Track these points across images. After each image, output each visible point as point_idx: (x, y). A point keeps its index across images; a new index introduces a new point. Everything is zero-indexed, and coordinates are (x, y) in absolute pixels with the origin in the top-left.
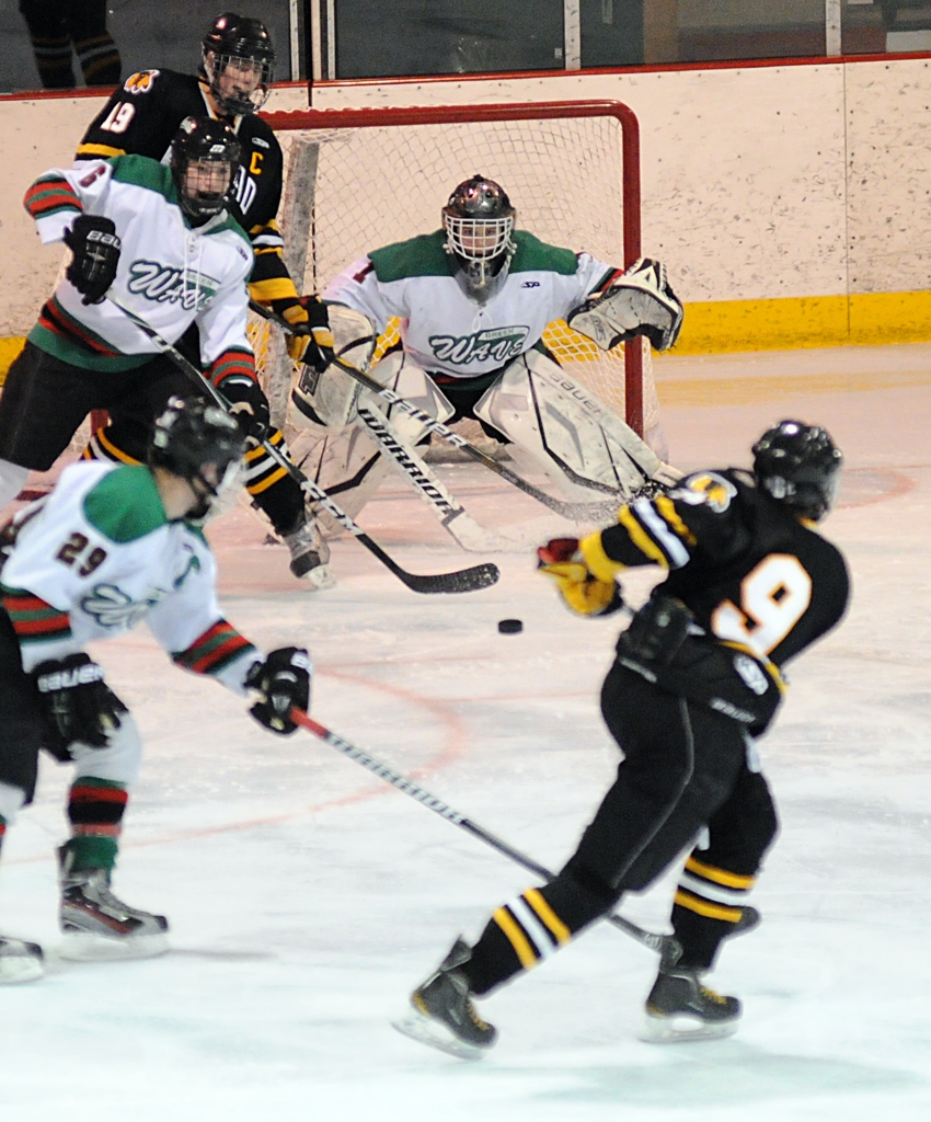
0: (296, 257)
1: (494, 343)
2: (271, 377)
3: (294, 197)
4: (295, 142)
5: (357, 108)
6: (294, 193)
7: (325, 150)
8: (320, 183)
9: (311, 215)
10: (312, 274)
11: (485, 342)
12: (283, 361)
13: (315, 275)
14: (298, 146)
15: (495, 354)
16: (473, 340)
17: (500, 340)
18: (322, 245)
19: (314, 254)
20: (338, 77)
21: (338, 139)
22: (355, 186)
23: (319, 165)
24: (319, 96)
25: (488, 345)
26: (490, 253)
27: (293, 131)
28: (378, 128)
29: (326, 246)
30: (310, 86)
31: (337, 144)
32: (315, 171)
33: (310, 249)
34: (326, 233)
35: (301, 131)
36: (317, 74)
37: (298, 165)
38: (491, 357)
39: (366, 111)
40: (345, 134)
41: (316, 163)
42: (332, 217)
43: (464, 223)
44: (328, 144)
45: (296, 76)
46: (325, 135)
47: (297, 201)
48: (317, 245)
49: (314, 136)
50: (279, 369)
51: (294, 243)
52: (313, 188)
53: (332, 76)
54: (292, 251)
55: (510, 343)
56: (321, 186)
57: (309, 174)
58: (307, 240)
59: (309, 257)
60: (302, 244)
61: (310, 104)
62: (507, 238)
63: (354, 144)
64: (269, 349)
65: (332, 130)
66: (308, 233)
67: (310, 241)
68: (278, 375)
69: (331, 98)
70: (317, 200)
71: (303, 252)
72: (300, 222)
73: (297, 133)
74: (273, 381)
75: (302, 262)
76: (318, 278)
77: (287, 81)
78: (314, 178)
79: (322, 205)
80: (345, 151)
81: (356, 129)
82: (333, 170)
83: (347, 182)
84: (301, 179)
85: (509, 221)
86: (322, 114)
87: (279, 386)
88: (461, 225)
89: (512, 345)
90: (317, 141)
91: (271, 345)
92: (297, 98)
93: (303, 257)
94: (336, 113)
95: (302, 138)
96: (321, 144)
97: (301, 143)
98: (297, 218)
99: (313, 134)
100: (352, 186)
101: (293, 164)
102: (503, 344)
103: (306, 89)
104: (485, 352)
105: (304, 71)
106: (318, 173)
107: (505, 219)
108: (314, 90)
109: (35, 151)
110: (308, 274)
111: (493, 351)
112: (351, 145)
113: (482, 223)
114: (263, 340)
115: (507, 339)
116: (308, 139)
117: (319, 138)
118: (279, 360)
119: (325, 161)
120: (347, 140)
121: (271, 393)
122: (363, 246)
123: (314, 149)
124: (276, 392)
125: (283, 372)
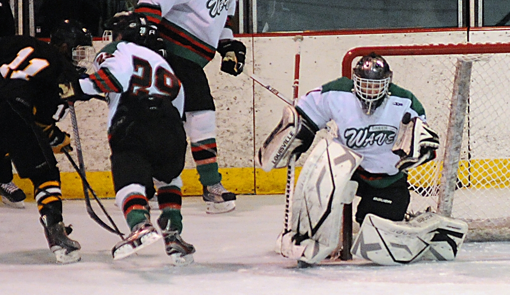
0: (458, 125)
1: (377, 133)
2: (444, 191)
3: (458, 92)
4: (459, 61)
5: (494, 43)
6: (458, 89)
7: (475, 65)
8: (472, 84)
9: (467, 101)
10: (468, 134)
11: (372, 133)
12: (450, 182)
13: (469, 135)
14: (461, 63)
15: (377, 141)
16: (366, 131)
17: (380, 132)
18: (473, 118)
19: (469, 123)
20: (483, 26)
21: (483, 60)
22: (492, 86)
23: (472, 74)
24: (473, 36)
25: (373, 134)
26: (375, 97)
27: (458, 55)
28: (505, 54)
29: (475, 119)
30: (468, 31)
31: (482, 63)
32: (470, 77)
33: (467, 121)
34: (475, 112)
35: (462, 55)
36: (472, 24)
37: (460, 74)
38: (375, 142)
39: (498, 45)
40: (487, 57)
41: (470, 73)
42: (479, 103)
43: (363, 81)
44: (477, 62)
45: (461, 25)
46: (476, 57)
47: (459, 94)
48: (470, 118)
49: (469, 58)
50: (448, 187)
51: (457, 117)
52: (469, 86)
53: (480, 25)
54: (456, 121)
55: (385, 135)
56: (473, 86)
57: (466, 79)
58: (464, 116)
59: (466, 125)
60: (462, 117)
61: (468, 41)
62: (386, 89)
63: (491, 62)
64: (443, 175)
65: (479, 55)
66: (465, 111)
67: (467, 116)
68: (447, 190)
69: (479, 37)
70: (470, 94)
71: (462, 122)
72: (461, 106)
73: (460, 56)
74: (444, 193)
75: (461, 127)
76: (470, 137)
77: (456, 28)
78: (469, 81)
79: (473, 96)
80: (486, 66)
81: (492, 54)
82: (480, 77)
83: (487, 83)
84: (462, 82)
85: (387, 80)
86: (474, 46)
87: (448, 196)
88: (361, 82)
89: (387, 137)
90: (471, 61)
91: (444, 173)
92: (461, 37)
93: (462, 125)
94: (481, 46)
95: (463, 59)
96: (473, 62)
97: (462, 62)
98: (459, 103)
99: (469, 57)
100: (490, 86)
101: (457, 73)
102: (382, 135)
103: (466, 32)
104: (372, 139)
105: (465, 22)
106: (471, 79)
107: (385, 80)
108: (470, 32)
109: (315, 64)
110: (465, 134)
111: (376, 138)
112: (490, 63)
113: (372, 82)
114: (439, 170)
115: (384, 132)
116: (466, 59)
117: (472, 59)
118: (448, 182)
119: (475, 72)
120: (487, 60)
121: (443, 200)
122: (496, 119)
123: (469, 65)
124: (446, 199)
125: (450, 189)
